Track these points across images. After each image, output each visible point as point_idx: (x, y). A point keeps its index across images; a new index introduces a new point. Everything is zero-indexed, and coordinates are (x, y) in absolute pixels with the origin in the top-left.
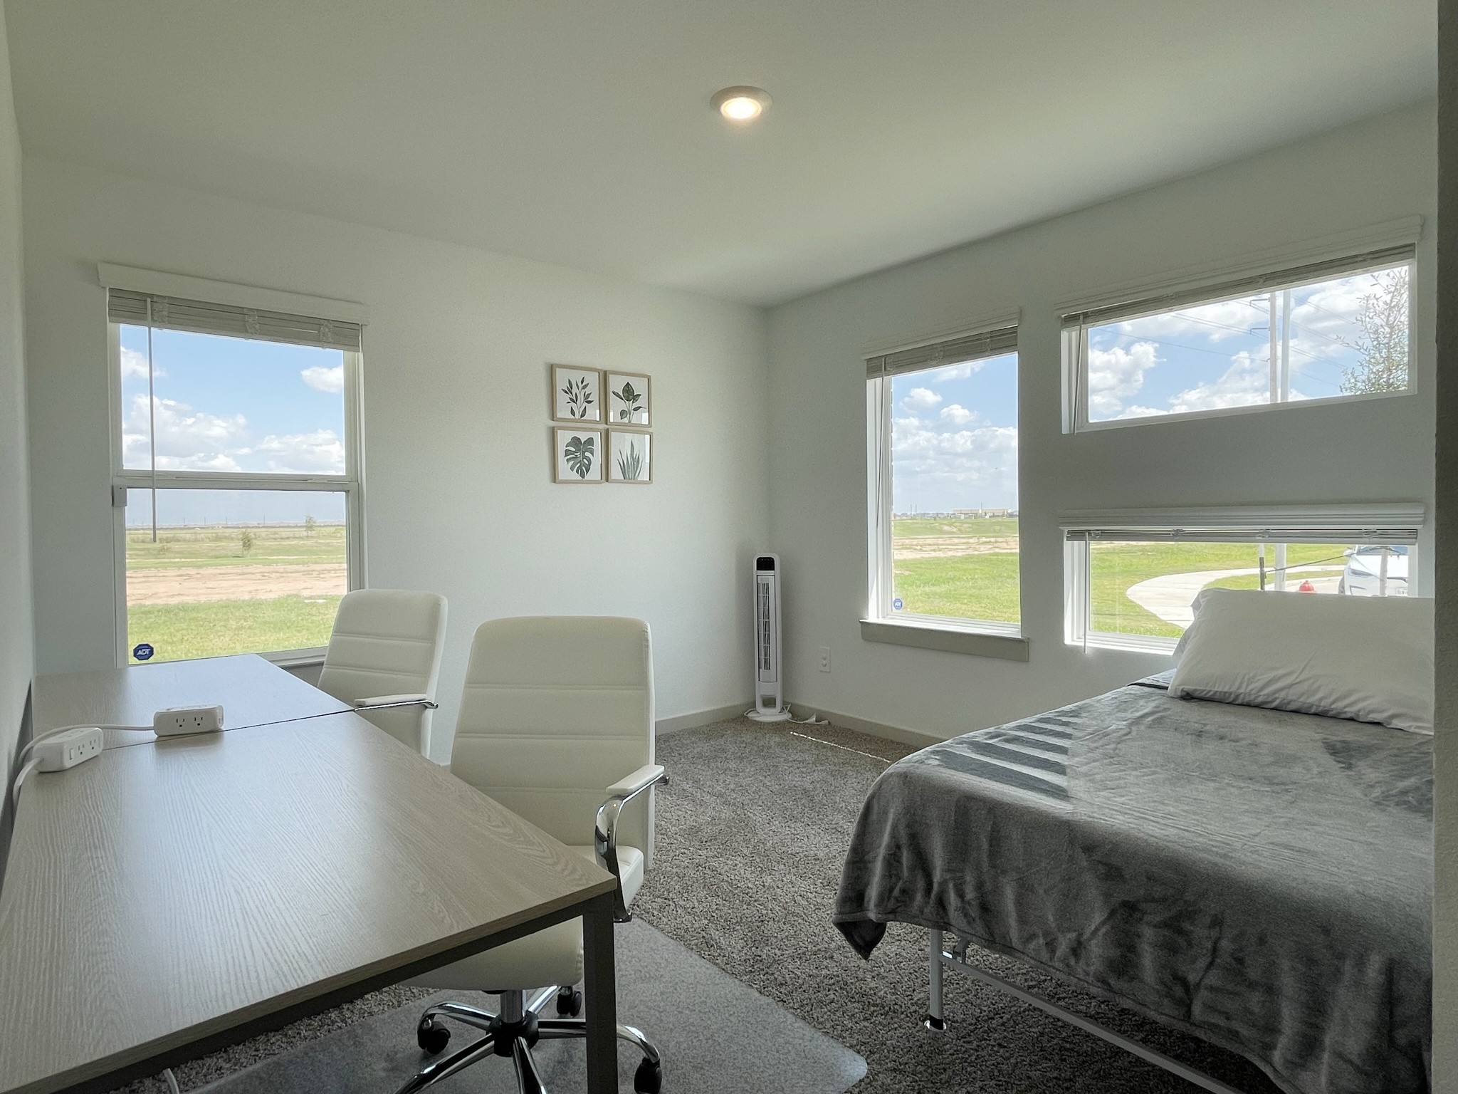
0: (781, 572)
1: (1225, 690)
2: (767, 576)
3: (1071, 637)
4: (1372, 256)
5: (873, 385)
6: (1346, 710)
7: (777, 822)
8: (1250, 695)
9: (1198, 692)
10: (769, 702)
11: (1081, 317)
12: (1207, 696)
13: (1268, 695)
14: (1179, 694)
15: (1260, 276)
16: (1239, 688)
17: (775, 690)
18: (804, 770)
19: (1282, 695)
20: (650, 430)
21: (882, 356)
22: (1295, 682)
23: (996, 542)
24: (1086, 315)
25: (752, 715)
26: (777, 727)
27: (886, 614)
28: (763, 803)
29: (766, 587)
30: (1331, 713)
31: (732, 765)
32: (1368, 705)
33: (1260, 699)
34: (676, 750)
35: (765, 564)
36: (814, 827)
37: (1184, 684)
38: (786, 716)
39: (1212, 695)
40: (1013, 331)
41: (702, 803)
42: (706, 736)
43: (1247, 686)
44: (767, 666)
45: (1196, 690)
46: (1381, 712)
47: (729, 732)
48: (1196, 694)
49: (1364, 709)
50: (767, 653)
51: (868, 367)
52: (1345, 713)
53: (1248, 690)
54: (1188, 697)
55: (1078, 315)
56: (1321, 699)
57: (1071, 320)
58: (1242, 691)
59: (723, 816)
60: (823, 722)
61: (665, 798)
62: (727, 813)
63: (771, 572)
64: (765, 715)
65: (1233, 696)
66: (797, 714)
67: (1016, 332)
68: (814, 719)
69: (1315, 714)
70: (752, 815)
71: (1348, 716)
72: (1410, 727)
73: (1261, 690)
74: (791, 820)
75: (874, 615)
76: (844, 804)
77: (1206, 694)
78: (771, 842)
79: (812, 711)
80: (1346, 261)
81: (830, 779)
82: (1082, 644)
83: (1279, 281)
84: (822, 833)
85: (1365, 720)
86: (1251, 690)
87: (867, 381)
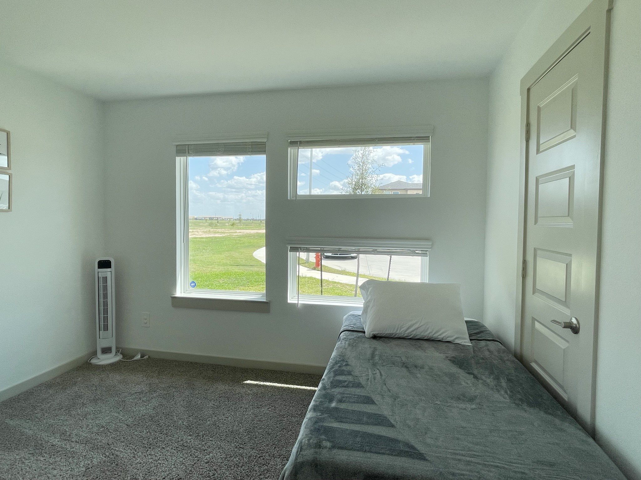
0: (115, 269)
1: (391, 332)
2: (106, 272)
3: (291, 300)
4: (416, 138)
5: (179, 160)
6: (438, 337)
7: (140, 453)
8: (401, 333)
9: (379, 334)
10: (106, 351)
11: (299, 143)
12: (383, 336)
13: (409, 333)
14: (371, 336)
15: (376, 138)
16: (397, 331)
17: (111, 342)
18: (144, 399)
19: (414, 333)
20: (9, 172)
21: (186, 145)
22: (419, 326)
23: (193, 232)
24: (301, 142)
25: (94, 361)
26: (113, 367)
27: (185, 290)
28: (124, 438)
29: (105, 279)
30: (431, 339)
31: (90, 408)
32: (447, 335)
33: (405, 335)
34: (38, 406)
35: (104, 264)
36: (168, 449)
37: (373, 332)
38: (119, 358)
39: (385, 335)
40: (264, 144)
41: (73, 454)
42: (61, 387)
43: (400, 329)
44: (106, 328)
45: (378, 334)
46: (451, 337)
47: (80, 379)
48: (379, 335)
49: (445, 336)
50: (106, 319)
51: (176, 149)
52: (438, 338)
53: (400, 332)
54: (375, 337)
55: (297, 142)
56: (429, 333)
57: (294, 143)
58: (398, 332)
59: (95, 461)
60: (145, 357)
61: (37, 460)
62: (97, 458)
63: (109, 270)
64: (103, 360)
65: (394, 335)
66: (127, 355)
67: (265, 145)
68: (139, 356)
69: (426, 340)
70: (118, 453)
71: (439, 339)
72: (462, 342)
73: (406, 331)
74: (150, 448)
75: (179, 293)
76: (181, 421)
77: (383, 335)
78: (141, 474)
79: (136, 351)
80: (406, 139)
81: (165, 402)
82: (296, 302)
83: (384, 142)
84: (175, 452)
85: (446, 341)
86: (402, 332)
87: (176, 157)
